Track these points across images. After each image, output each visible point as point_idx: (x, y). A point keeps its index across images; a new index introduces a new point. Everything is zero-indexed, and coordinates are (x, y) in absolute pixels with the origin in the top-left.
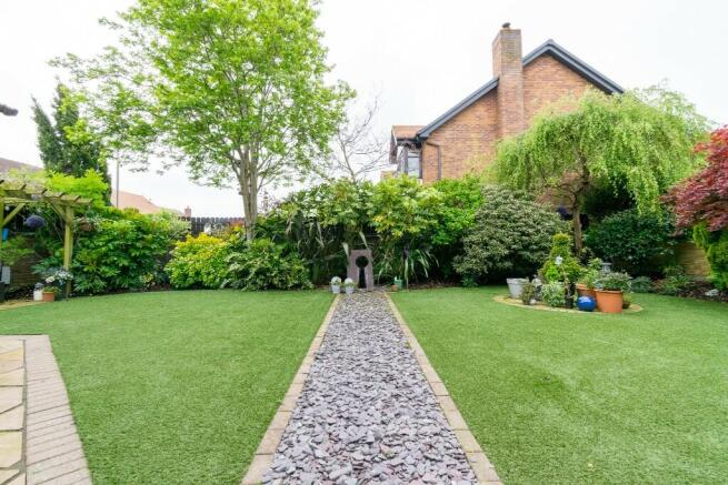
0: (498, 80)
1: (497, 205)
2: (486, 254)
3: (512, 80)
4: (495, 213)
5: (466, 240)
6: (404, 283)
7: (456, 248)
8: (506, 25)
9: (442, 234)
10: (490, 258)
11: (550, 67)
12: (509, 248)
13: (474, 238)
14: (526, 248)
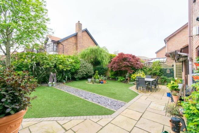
0: (77, 33)
1: (83, 64)
2: (82, 74)
3: (80, 34)
4: (83, 65)
5: (78, 71)
6: (66, 81)
7: (76, 72)
8: (79, 21)
9: (74, 70)
10: (83, 75)
11: (85, 34)
12: (86, 73)
13: (80, 71)
14: (88, 72)
